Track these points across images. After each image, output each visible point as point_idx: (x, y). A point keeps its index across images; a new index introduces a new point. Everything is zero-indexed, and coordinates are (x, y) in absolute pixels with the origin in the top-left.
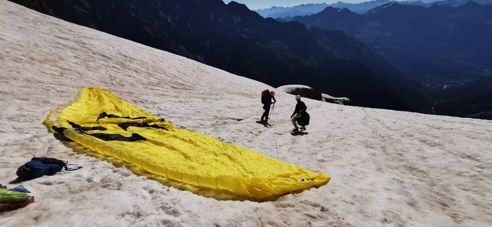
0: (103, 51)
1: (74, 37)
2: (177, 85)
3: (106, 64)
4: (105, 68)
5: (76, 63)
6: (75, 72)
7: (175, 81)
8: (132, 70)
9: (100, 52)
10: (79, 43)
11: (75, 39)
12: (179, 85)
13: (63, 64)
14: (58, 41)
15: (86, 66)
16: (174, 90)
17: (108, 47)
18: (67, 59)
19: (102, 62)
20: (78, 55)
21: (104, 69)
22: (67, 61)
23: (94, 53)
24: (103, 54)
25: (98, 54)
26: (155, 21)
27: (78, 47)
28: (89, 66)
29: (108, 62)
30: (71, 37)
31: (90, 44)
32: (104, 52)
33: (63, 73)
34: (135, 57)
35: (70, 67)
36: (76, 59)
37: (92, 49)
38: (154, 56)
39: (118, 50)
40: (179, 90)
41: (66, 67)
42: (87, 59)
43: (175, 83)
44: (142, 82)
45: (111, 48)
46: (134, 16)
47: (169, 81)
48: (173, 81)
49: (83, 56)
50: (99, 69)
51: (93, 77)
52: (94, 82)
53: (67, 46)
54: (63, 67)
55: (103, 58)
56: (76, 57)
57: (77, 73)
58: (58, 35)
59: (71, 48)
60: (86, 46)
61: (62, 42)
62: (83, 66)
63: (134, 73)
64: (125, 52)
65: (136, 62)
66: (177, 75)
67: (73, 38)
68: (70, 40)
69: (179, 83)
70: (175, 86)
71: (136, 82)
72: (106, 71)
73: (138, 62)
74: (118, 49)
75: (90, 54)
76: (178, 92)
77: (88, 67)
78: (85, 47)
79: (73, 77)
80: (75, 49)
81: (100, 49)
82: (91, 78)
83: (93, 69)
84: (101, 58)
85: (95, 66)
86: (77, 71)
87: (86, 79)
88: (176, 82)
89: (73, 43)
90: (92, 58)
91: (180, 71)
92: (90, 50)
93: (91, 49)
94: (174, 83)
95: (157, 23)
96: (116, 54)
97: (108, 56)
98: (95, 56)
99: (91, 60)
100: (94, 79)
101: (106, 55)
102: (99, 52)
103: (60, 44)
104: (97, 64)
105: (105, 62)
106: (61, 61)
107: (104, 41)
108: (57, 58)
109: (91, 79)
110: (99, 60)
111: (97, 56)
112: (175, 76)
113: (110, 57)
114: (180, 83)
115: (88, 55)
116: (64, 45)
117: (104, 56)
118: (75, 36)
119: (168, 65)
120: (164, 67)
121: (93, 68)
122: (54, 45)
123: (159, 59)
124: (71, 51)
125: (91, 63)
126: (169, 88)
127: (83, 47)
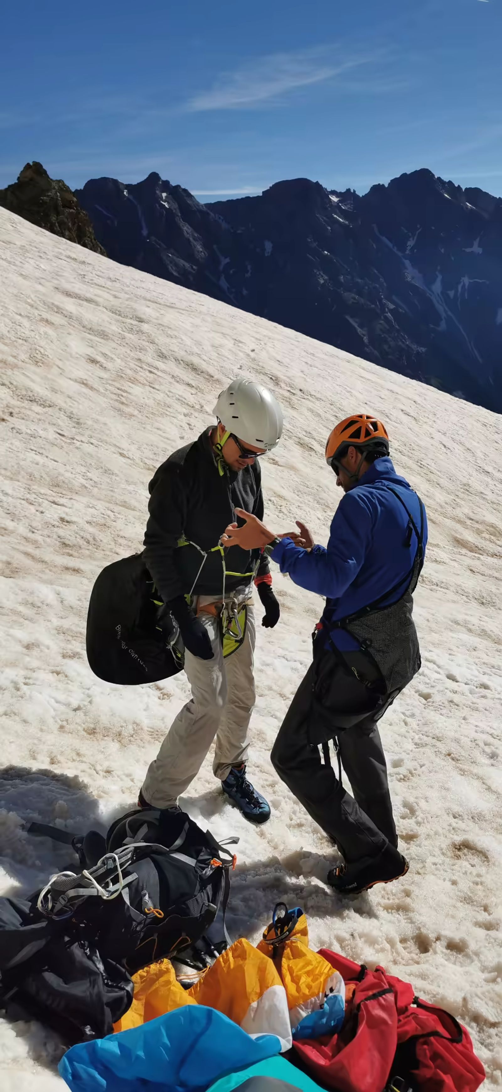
0: (195, 350)
1: (116, 297)
2: (479, 532)
3: (191, 400)
4: (185, 415)
5: (84, 383)
6: (62, 414)
7: (466, 511)
8: (290, 438)
9: (183, 353)
10: (126, 317)
11: (114, 302)
12: (487, 536)
13: (34, 377)
14: (56, 303)
15: (115, 397)
16: (468, 559)
17: (219, 339)
18: (60, 363)
19: (180, 390)
20: (105, 355)
21: (182, 417)
22: (55, 370)
23: (162, 356)
24: (196, 360)
25: (176, 360)
26: (384, 301)
27: (114, 328)
28: (127, 398)
29: (202, 391)
30: (104, 296)
31: (160, 322)
32: (199, 355)
33: (15, 411)
34: (309, 386)
35: (54, 391)
36: (90, 367)
37: (162, 340)
38: (384, 393)
39: (252, 354)
40: (490, 560)
41: (40, 390)
42: (129, 372)
43: (469, 522)
44: (324, 495)
45: (229, 344)
46: (322, 282)
47: (441, 507)
48: (459, 512)
49: (119, 361)
50: (162, 415)
51: (124, 444)
52: (117, 463)
53: (79, 321)
54: (27, 389)
55: (188, 376)
56: (93, 361)
57: (71, 418)
58: (68, 287)
59: (91, 330)
60: (145, 327)
61: (70, 305)
62: (104, 396)
63: (297, 450)
64: (276, 365)
65: (310, 405)
66: (476, 485)
67: (111, 298)
68: (97, 304)
69: (483, 522)
70: (469, 537)
71: (298, 492)
72: (187, 427)
73: (318, 407)
74: (253, 351)
75: (149, 357)
76: (483, 569)
77: (123, 403)
78: (140, 332)
79: (41, 433)
80: (103, 335)
81: (188, 342)
82: (115, 445)
83: (136, 413)
84: (181, 376)
85: (150, 402)
86: (72, 413)
87: (90, 449)
88: (472, 515)
89: (103, 312)
90: (150, 372)
91: (490, 469)
92: (152, 342)
93: (156, 341)
94: (459, 522)
95: (392, 306)
96: (241, 368)
97: (211, 370)
98: (160, 365)
99: (141, 379)
100: (121, 454)
101: (204, 366)
102: (181, 354)
103: (59, 310)
104: (160, 396)
105: (194, 391)
106: (33, 368)
107: (209, 319)
108: (23, 356)
109: (113, 449)
110: (172, 381)
111: (170, 366)
112: (467, 488)
113: (216, 377)
114: (492, 526)
115: (140, 360)
116: (69, 317)
117: (195, 369)
118: (122, 295)
119: (438, 436)
120: (421, 443)
121: (141, 407)
122: (36, 312)
123: (404, 408)
124: (83, 339)
125: (137, 390)
126: (441, 544)
127: (131, 330)
